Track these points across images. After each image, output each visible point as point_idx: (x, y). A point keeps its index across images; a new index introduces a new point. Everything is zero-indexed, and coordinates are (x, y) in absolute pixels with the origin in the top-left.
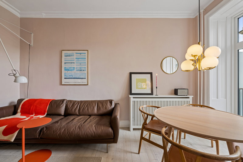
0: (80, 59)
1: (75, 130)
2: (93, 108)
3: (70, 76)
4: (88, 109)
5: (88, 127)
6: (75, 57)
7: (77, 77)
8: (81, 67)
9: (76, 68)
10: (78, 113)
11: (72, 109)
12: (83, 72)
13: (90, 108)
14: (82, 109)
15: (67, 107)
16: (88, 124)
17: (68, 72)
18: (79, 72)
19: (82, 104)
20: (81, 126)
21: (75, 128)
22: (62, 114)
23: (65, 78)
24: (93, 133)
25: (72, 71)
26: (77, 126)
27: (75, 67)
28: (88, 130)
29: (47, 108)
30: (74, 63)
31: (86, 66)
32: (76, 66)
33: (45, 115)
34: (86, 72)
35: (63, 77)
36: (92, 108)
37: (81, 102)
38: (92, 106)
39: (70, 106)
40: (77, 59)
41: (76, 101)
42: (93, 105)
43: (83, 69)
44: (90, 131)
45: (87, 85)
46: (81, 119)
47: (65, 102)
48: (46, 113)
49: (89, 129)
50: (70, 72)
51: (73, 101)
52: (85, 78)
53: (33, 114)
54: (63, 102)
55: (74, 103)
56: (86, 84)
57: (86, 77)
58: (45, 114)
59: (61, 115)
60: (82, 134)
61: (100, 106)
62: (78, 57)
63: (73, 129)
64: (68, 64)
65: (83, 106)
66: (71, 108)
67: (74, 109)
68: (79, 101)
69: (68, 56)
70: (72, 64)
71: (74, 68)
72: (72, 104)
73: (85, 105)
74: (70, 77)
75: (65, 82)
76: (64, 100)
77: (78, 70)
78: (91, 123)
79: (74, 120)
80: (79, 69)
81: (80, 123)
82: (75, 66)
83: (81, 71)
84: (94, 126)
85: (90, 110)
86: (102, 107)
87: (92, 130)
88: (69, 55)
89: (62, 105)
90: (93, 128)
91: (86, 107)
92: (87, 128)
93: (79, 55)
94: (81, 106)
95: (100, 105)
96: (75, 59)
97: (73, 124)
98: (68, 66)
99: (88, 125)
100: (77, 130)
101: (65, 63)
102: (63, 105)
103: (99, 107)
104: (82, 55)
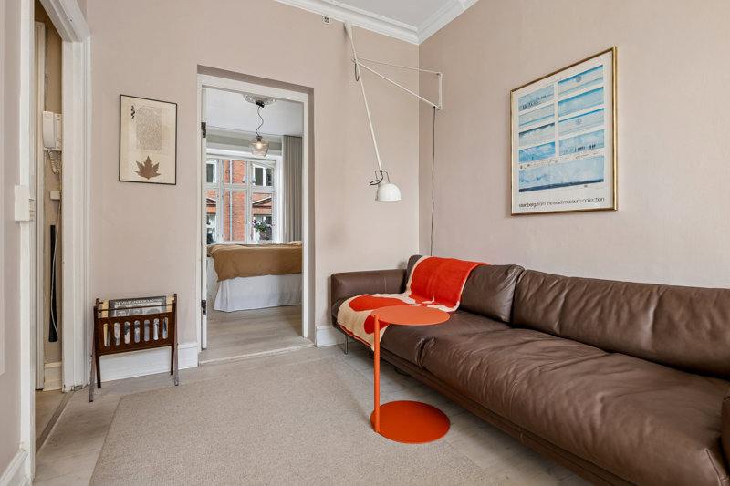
0: (575, 102)
1: (511, 378)
2: (633, 317)
3: (538, 179)
4: (601, 319)
5: (567, 393)
6: (557, 99)
7: (566, 181)
8: (582, 133)
9: (561, 142)
10: (555, 327)
11: (535, 306)
12: (591, 153)
13: (613, 317)
14: (575, 313)
15: (520, 295)
16: (573, 376)
17: (532, 163)
18: (572, 157)
19: (578, 293)
20: (541, 373)
21: (516, 372)
22: (503, 318)
23: (521, 191)
24: (586, 425)
25: (546, 161)
26: (525, 371)
27: (557, 139)
28: (566, 403)
29: (461, 286)
30: (553, 124)
31: (606, 126)
32: (561, 134)
33: (455, 308)
34: (605, 152)
35: (516, 186)
36: (625, 315)
37: (577, 282)
38: (626, 308)
39: (529, 292)
40: (564, 105)
41: (553, 277)
42: (634, 304)
43: (591, 140)
44: (571, 411)
45: (612, 209)
46: (558, 349)
47: (512, 275)
48: (458, 303)
49: (571, 403)
50: (537, 162)
51: (545, 275)
52: (602, 181)
53: (431, 300)
54: (506, 274)
55: (544, 281)
56: (608, 206)
57: (607, 177)
58: (455, 305)
59: (497, 319)
60: (534, 408)
61: (677, 317)
62: (570, 96)
63: (506, 376)
64: (531, 133)
65: (580, 299)
66: (533, 301)
67: (541, 308)
68: (565, 279)
69: (530, 105)
70: (545, 129)
71: (553, 144)
72: (536, 287)
73: (594, 295)
74: (539, 184)
75: (521, 206)
76: (510, 268)
77: (567, 152)
78: (588, 379)
79: (526, 345)
80: (572, 144)
81: (542, 363)
82: (555, 135)
83: (581, 153)
84: (602, 399)
85: (611, 323)
86: (688, 326)
87: (581, 413)
88: (534, 98)
89: (502, 285)
90: (591, 407)
91: (595, 308)
92: (564, 391)
93: (574, 83)
94: (572, 301)
95: (679, 314)
96: (557, 109)
97: (514, 355)
98: (530, 143)
99: (572, 384)
100: (519, 385)
101: (521, 134)
102: (506, 285)
103: (664, 322)
104: (585, 79)
